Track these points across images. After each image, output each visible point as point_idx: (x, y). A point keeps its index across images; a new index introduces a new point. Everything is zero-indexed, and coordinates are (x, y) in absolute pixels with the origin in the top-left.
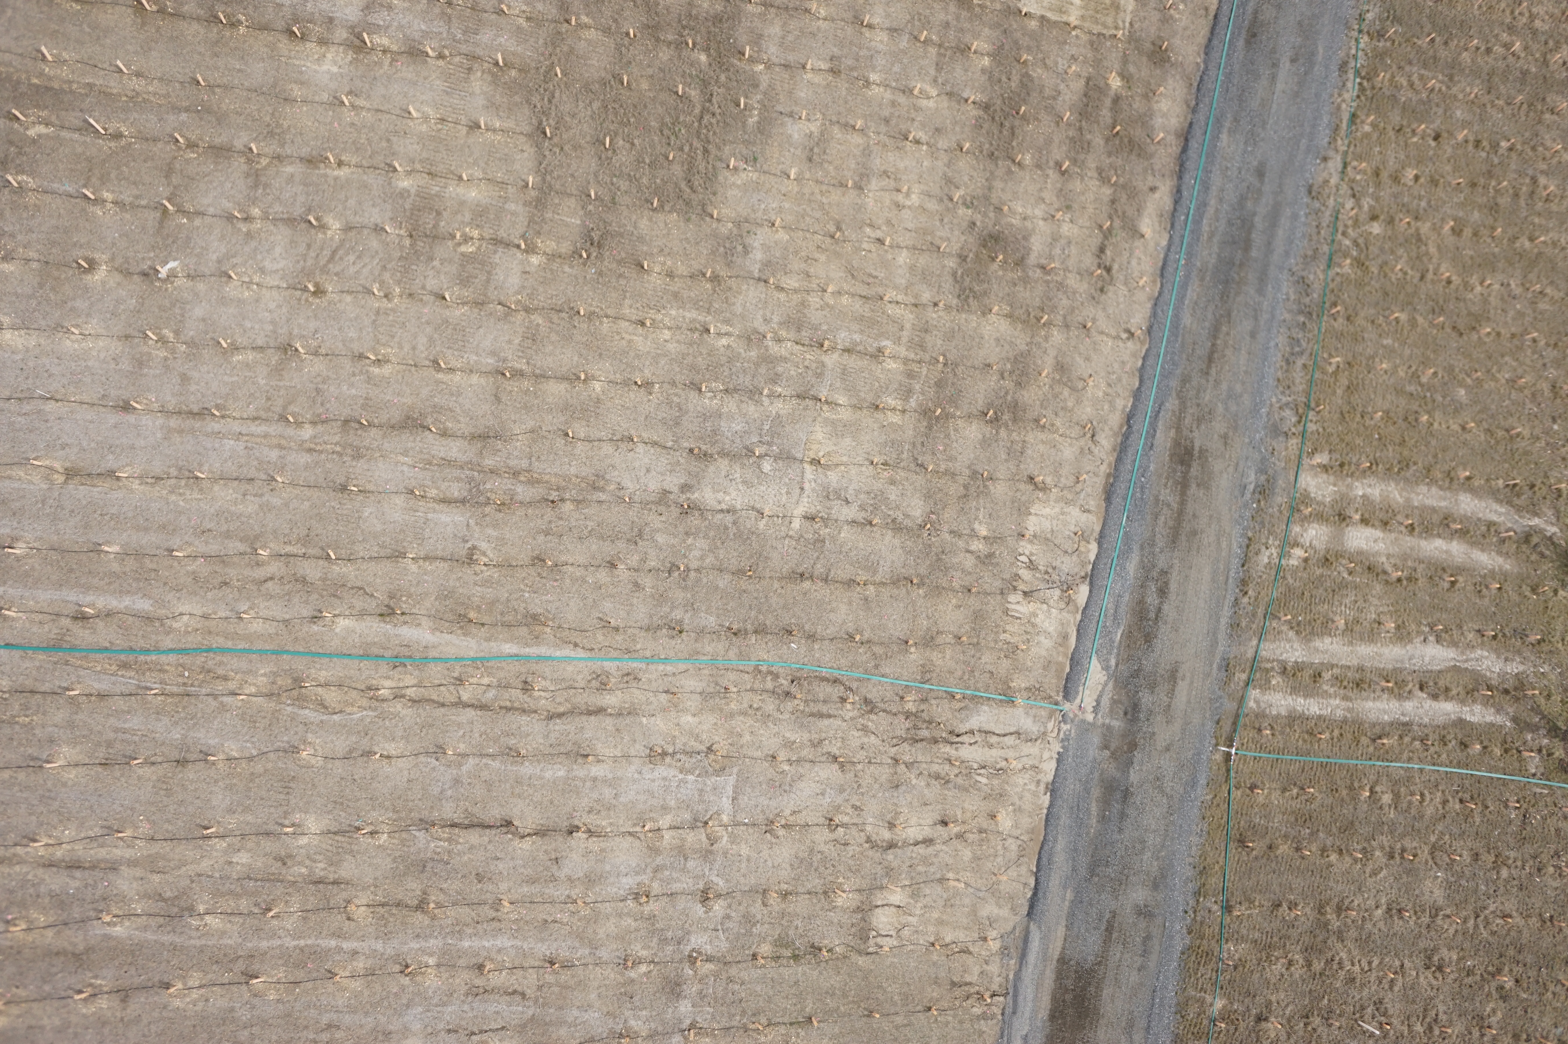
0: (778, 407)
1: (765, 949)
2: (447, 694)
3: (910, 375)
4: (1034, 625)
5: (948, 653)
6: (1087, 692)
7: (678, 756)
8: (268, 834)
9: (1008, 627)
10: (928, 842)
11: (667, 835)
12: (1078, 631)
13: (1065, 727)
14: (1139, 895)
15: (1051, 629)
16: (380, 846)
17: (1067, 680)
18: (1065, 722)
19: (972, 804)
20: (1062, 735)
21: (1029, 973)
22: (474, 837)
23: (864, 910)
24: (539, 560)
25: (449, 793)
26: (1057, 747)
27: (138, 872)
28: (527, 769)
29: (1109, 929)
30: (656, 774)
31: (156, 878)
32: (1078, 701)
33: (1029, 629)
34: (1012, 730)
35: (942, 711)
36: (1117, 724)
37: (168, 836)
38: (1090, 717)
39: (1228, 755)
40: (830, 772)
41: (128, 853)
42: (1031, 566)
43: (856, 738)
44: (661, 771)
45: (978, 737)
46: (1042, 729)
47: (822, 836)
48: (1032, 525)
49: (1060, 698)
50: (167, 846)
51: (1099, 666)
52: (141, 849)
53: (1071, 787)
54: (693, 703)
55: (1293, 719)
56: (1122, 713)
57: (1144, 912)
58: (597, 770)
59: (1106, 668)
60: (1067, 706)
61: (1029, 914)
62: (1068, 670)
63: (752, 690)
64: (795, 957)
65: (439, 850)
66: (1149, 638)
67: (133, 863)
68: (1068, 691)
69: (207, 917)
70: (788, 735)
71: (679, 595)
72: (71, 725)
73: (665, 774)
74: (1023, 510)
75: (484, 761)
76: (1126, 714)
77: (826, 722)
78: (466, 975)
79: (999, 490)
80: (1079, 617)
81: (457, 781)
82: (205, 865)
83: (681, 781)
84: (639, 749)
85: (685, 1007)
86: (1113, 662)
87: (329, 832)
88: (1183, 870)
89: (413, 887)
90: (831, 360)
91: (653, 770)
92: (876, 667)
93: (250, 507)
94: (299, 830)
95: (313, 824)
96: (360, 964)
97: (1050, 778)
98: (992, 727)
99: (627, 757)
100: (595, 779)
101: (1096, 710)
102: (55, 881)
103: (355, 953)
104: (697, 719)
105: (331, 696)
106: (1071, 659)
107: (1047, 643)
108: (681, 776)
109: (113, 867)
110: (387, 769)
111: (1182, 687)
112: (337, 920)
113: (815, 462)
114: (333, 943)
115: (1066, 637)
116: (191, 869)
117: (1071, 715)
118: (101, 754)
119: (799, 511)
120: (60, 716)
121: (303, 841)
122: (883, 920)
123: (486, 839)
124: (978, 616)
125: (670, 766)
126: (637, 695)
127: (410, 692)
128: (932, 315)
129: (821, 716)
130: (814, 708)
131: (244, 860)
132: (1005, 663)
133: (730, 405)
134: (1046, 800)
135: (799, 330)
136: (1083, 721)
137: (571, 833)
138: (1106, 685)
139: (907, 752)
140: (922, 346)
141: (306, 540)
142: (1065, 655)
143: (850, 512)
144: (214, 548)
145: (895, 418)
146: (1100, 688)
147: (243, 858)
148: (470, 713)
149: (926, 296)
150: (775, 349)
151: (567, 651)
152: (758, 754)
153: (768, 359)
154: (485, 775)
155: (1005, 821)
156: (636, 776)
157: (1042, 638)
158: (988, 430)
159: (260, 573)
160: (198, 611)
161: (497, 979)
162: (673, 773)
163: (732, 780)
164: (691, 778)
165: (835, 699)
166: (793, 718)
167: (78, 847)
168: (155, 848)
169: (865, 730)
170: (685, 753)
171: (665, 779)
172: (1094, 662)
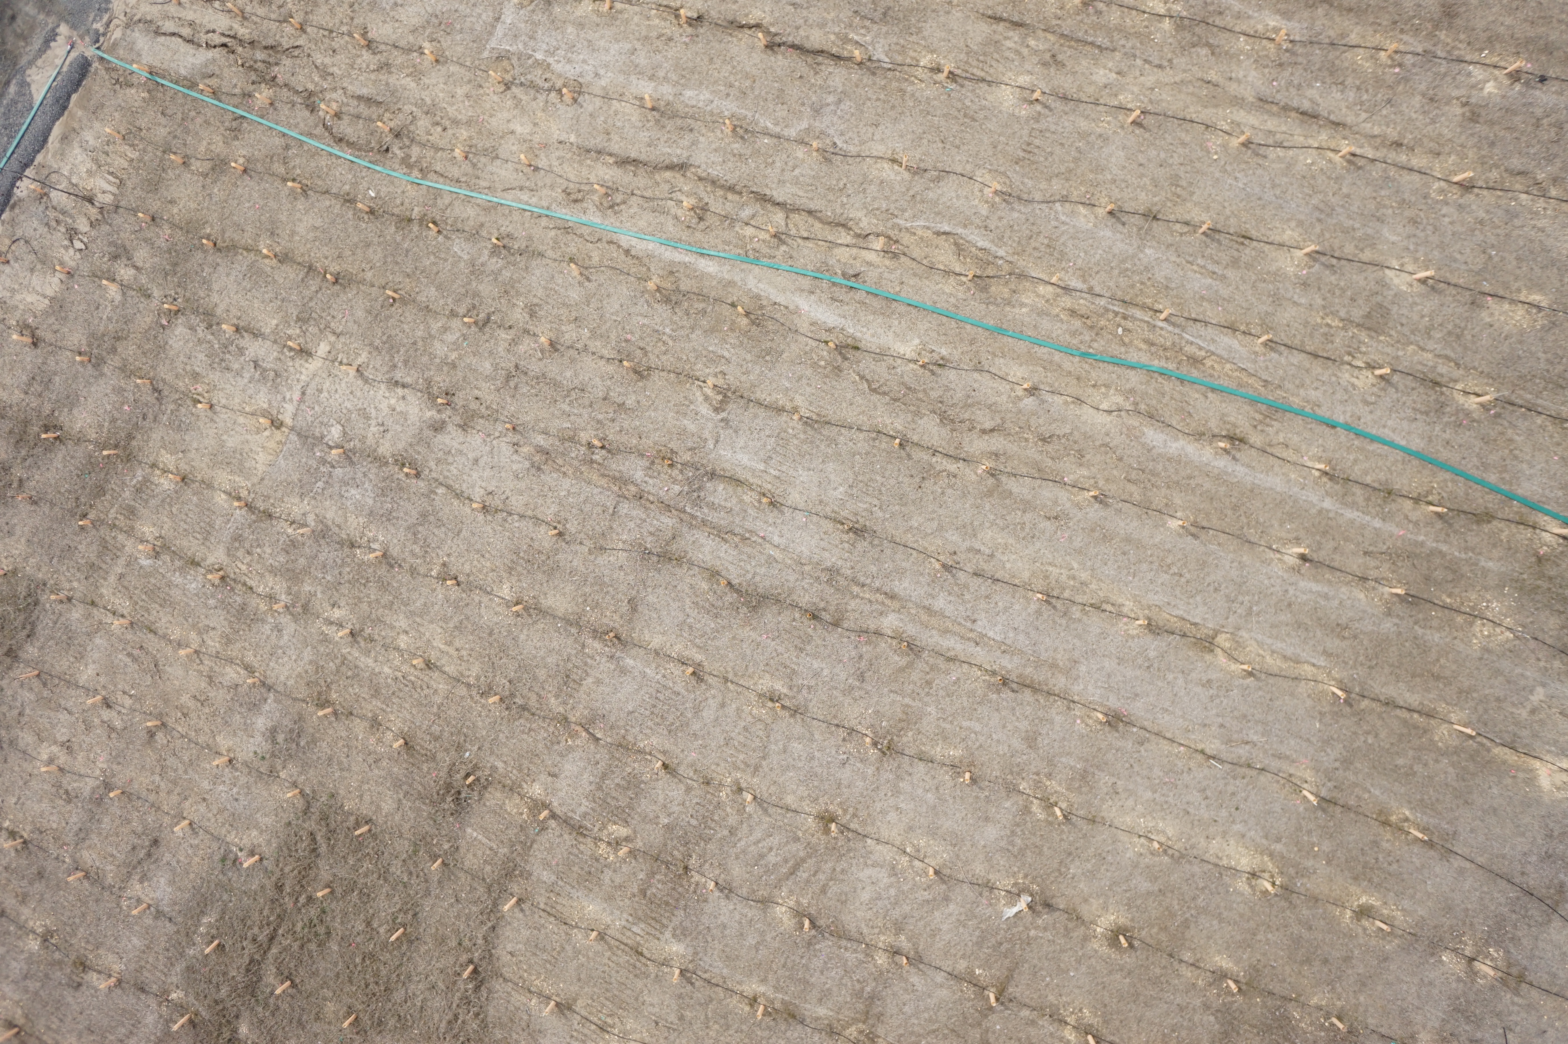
0: (296, 506)
2: (800, 224)
3: (131, 512)
4: (95, 161)
5: (202, 149)
6: (59, 62)
7: (546, 85)
8: (1065, 98)
9: (126, 165)
12: (45, 141)
13: (99, 26)
15: (77, 151)
16: (932, 52)
17: (79, 84)
18: (97, 31)
20: (106, 18)
22: (816, 38)
24: (640, 374)
25: (831, 99)
27: (1233, 88)
28: (729, 107)
30: (578, 70)
31: (1212, 76)
32: (73, 55)
33: (102, 158)
34: (162, 39)
35: (233, 79)
36: (29, 10)
37: (1188, 126)
38: (63, 29)
40: (380, 31)
41: (1240, 115)
42: (72, 234)
43: (338, 65)
44: (571, 72)
45: (203, 38)
46: (128, 32)
48: (52, 284)
49: (96, 65)
50: (1192, 112)
51: (33, 91)
52: (1223, 117)
54: (509, 147)
56: (19, 21)
58: (647, 89)
59: (24, 85)
60: (91, 52)
62: (74, 97)
63: (438, 149)
65: (863, 31)
67: (1237, 102)
68: (81, 71)
69: (1162, 11)
70: (413, 85)
71: (486, 288)
72: (1277, 299)
73: (568, 67)
74: (58, 306)
75: (778, 129)
77: (365, 91)
79: (77, 338)
80: (39, 158)
81: (817, 111)
82: (1150, 79)
83: (553, 54)
84: (590, 104)
86: (12, 89)
87: (989, 83)
90: (217, 556)
91: (581, 75)
92: (287, 147)
93: (989, 537)
94: (1027, 96)
95: (1006, 98)
98: (185, 48)
99: (606, 97)
100: (652, 78)
101: (52, 36)
102: (1336, 102)
104: (512, 126)
105: (945, 256)
106: (65, 108)
107: (89, 136)
108: (550, 60)
109: (1262, 103)
110: (898, 147)
113: (276, 424)
115: (64, 138)
116: (1167, 76)
117: (87, 39)
118: (1248, 253)
119: (314, 365)
120: (1287, 315)
121: (1024, 80)
123: (802, 33)
124: (154, 185)
125: (560, 76)
126: (571, 171)
127: (845, 238)
128: (79, 587)
129: (369, 101)
130: (374, 112)
131: (1102, 72)
132: (143, 122)
133: (354, 524)
135: (243, 607)
136: (73, 27)
137: (699, 18)
138: (31, 63)
139: (286, 36)
140: (104, 546)
141: (927, 473)
142: (72, 116)
143: (254, 348)
144: (1048, 493)
145: (167, 459)
146: (39, 62)
147: (1102, 75)
148: (779, 195)
149: (76, 613)
150: (278, 586)
151: (640, 246)
152: (454, 68)
153: (293, 576)
154: (781, 111)
156: (602, 72)
157: (92, 142)
158: (63, 418)
159: (997, 443)
160: (1087, 412)
162: (558, 68)
163: (493, 43)
164: (539, 56)
165: (346, 119)
166: (399, 106)
167: (1300, 140)
168: (1206, 114)
169: (325, 73)
170: (538, 89)
171: (569, 61)
172: (38, 98)
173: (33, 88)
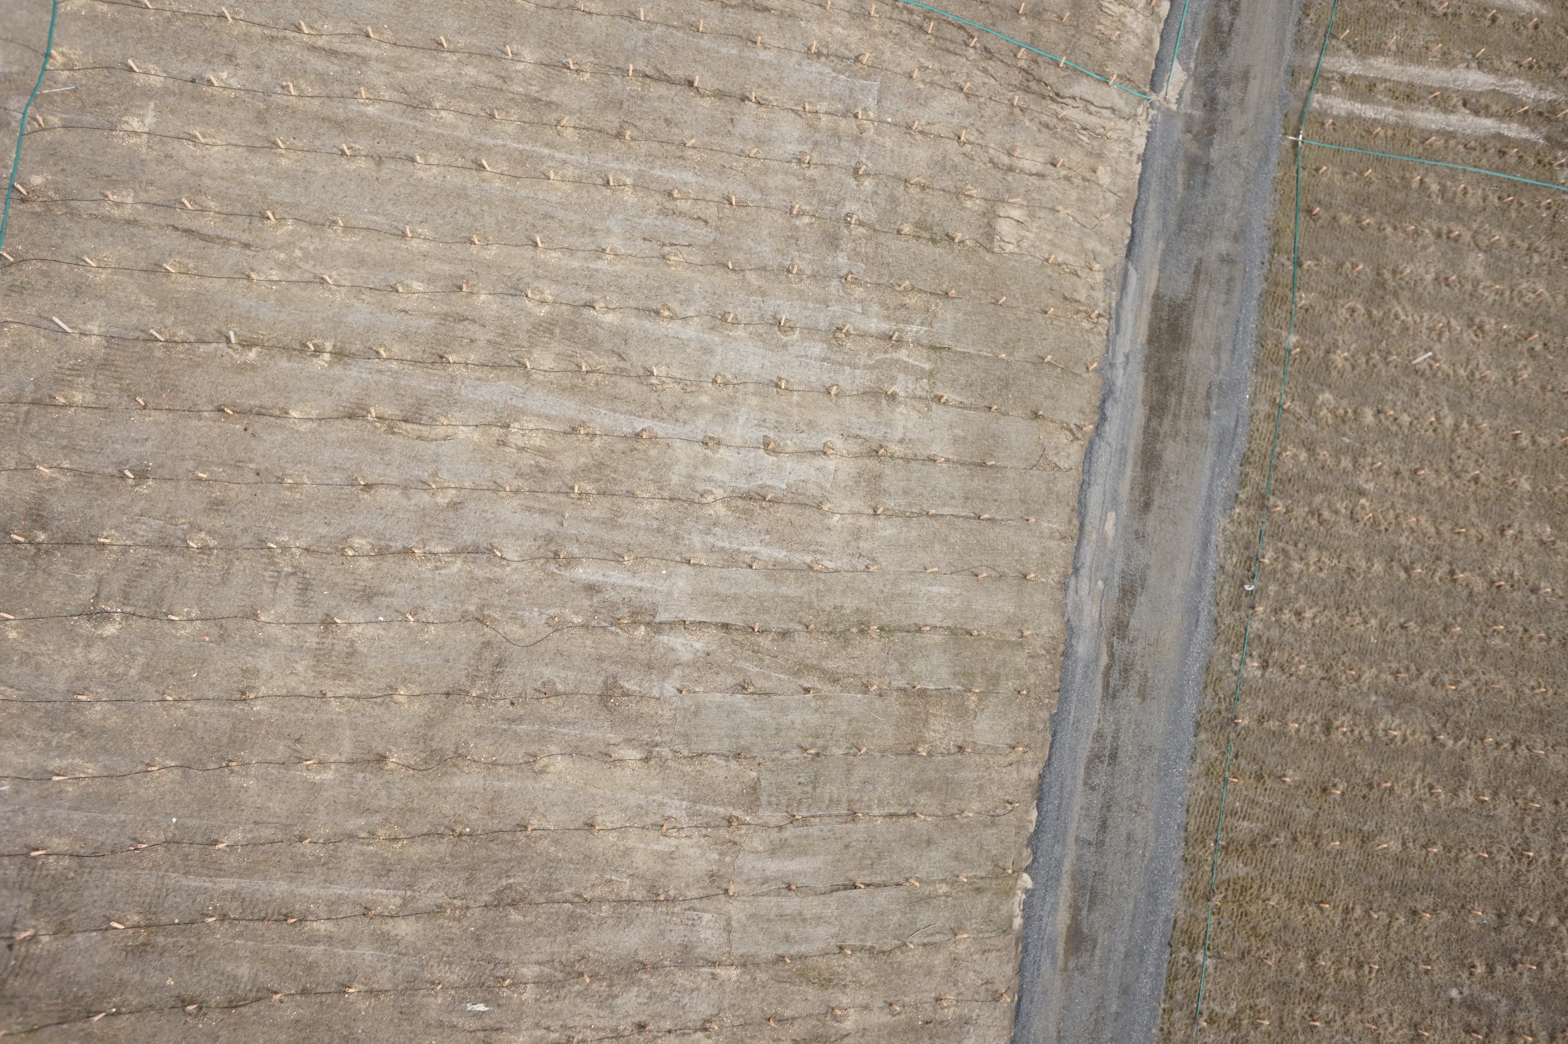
1: (907, 229)
4: (1124, 24)
5: (1053, 28)
6: (1170, 87)
7: (832, 58)
8: (490, 56)
9: (1102, 21)
10: (1041, 176)
11: (824, 118)
12: (1161, 36)
13: (1152, 112)
14: (1222, 246)
15: (1138, 31)
16: (583, 82)
17: (1153, 75)
18: (1153, 109)
19: (1076, 156)
20: (1150, 118)
21: (1129, 302)
22: (662, 89)
23: (989, 218)
25: (641, 50)
26: (1146, 127)
27: (385, 68)
28: (705, 42)
29: (1197, 272)
30: (813, 68)
31: (400, 75)
32: (1163, 93)
33: (1120, 26)
34: (1108, 105)
35: (1050, 75)
36: (1198, 113)
37: (407, 44)
38: (1174, 107)
39: (1295, 144)
40: (958, 99)
41: (375, 52)
43: (978, 76)
44: (817, 67)
45: (1079, 103)
46: (1133, 112)
47: (952, 147)
49: (1147, 90)
50: (408, 52)
51: (1180, 67)
52: (386, 50)
53: (1159, 161)
54: (843, 18)
55: (1350, 118)
56: (1201, 105)
57: (1227, 260)
58: (763, 55)
59: (1186, 69)
60: (1153, 97)
61: (1127, 256)
62: (1153, 67)
63: (890, 18)
64: (934, 241)
65: (633, 94)
66: (1223, 47)
67: (380, 60)
68: (1154, 84)
69: (442, 112)
70: (922, 60)
73: (821, 70)
75: (670, 30)
76: (1205, 105)
77: (953, 58)
78: (658, 197)
80: (1162, 26)
81: (647, 42)
82: (439, 71)
83: (833, 78)
84: (798, 45)
85: (842, 259)
86: (1192, 65)
87: (542, 64)
88: (1259, 231)
89: (611, 120)
91: (810, 65)
92: (994, 24)
94: (517, 57)
95: (529, 55)
96: (570, 172)
97: (1141, 150)
98: (1091, 98)
99: (789, 49)
100: (763, 62)
101: (1179, 101)
102: (318, 63)
103: (565, 162)
104: (846, 32)
106: (1157, 59)
107: (1135, 42)
108: (834, 74)
109: (364, 60)
110: (589, 22)
111: (1254, 86)
112: (550, 133)
114: (546, 151)
115: (1150, 41)
116: (428, 73)
117: (1157, 104)
121: (520, 67)
122: (1004, 227)
123: (673, 93)
125: (824, 64)
129: (949, 52)
130: (943, 44)
131: (471, 74)
132: (1101, 50)
134: (1138, 168)
136: (1169, 109)
137: (743, 100)
138: (1187, 82)
139: (1021, 99)
142: (1151, 55)
146: (1182, 84)
147: (470, 71)
152: (898, 70)
154: (671, 41)
155: (1104, 176)
156: (797, 66)
157: (1131, 37)
161: (684, 205)
162: (828, 70)
163: (876, 85)
164: (842, 77)
165: (960, 40)
166: (926, 48)
167: (335, 40)
168: (399, 52)
169: (985, 71)
170: (837, 57)
171: (821, 73)
172: (1176, 64)
173: (1180, 69)
